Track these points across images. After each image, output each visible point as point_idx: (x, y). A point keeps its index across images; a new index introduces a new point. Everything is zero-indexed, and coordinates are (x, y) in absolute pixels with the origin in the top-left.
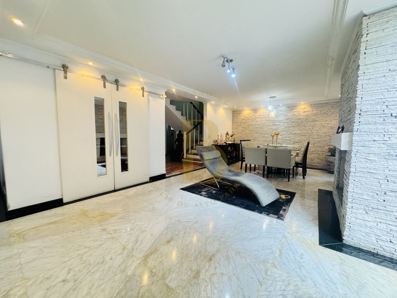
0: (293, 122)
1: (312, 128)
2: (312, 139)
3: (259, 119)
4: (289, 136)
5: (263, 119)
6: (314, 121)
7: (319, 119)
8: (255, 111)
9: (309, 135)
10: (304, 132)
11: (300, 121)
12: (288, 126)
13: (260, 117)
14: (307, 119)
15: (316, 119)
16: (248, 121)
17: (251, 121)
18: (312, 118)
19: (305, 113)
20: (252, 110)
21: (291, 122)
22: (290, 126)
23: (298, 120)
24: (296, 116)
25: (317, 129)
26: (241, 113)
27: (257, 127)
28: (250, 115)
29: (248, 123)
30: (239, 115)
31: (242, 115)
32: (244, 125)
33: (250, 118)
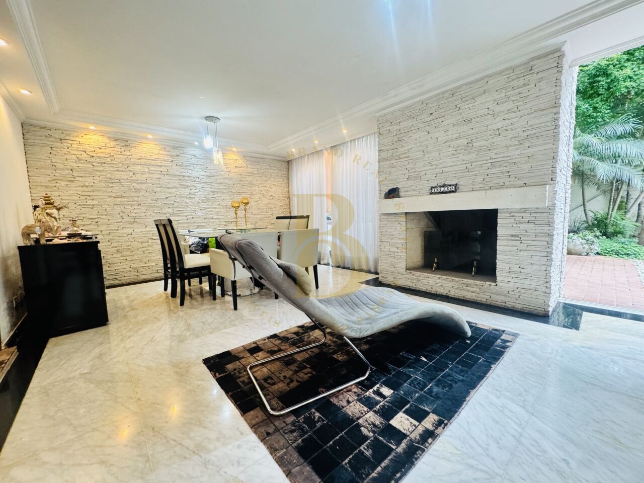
0: (220, 183)
3: (139, 167)
4: (217, 210)
5: (153, 168)
7: (257, 182)
8: (124, 142)
11: (231, 182)
13: (143, 161)
14: (241, 181)
16: (101, 168)
17: (111, 169)
18: (248, 179)
19: (237, 168)
20: (115, 140)
21: (217, 183)
22: (215, 190)
24: (223, 173)
26: (67, 137)
27: (138, 187)
28: (107, 151)
29: (103, 173)
30: (59, 144)
31: (76, 146)
32: (90, 179)
33: (109, 159)
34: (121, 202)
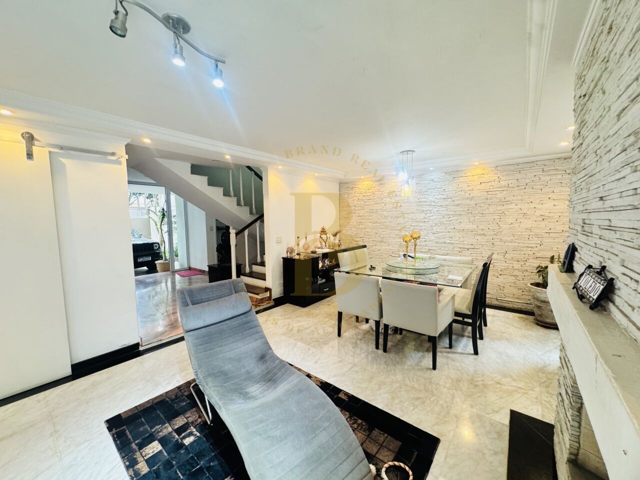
0: (458, 205)
1: (499, 217)
2: (499, 243)
4: (451, 234)
6: (504, 202)
7: (515, 198)
9: (492, 233)
10: (481, 227)
11: (473, 203)
12: (448, 213)
14: (487, 199)
15: (507, 199)
16: (368, 203)
17: (373, 203)
18: (500, 195)
19: (483, 184)
21: (454, 206)
22: (451, 213)
23: (468, 202)
24: (463, 193)
25: (510, 221)
26: (354, 186)
27: (386, 215)
28: (371, 191)
29: (369, 207)
30: (351, 192)
31: (357, 191)
32: (362, 211)
33: (372, 197)
34: (376, 226)
